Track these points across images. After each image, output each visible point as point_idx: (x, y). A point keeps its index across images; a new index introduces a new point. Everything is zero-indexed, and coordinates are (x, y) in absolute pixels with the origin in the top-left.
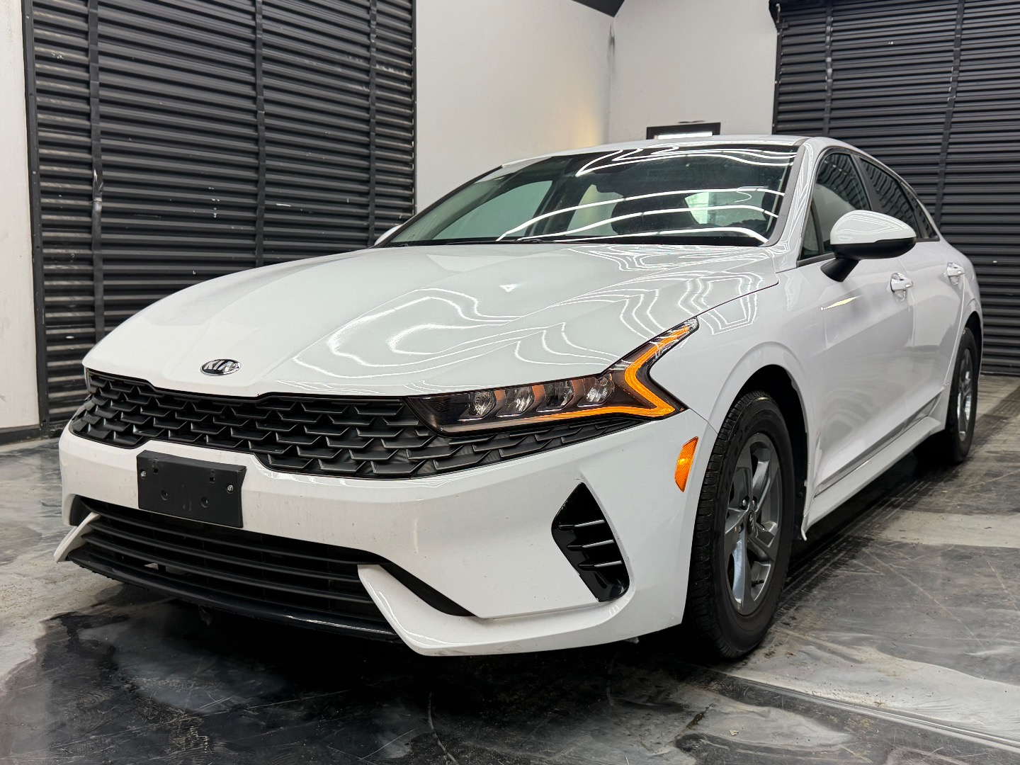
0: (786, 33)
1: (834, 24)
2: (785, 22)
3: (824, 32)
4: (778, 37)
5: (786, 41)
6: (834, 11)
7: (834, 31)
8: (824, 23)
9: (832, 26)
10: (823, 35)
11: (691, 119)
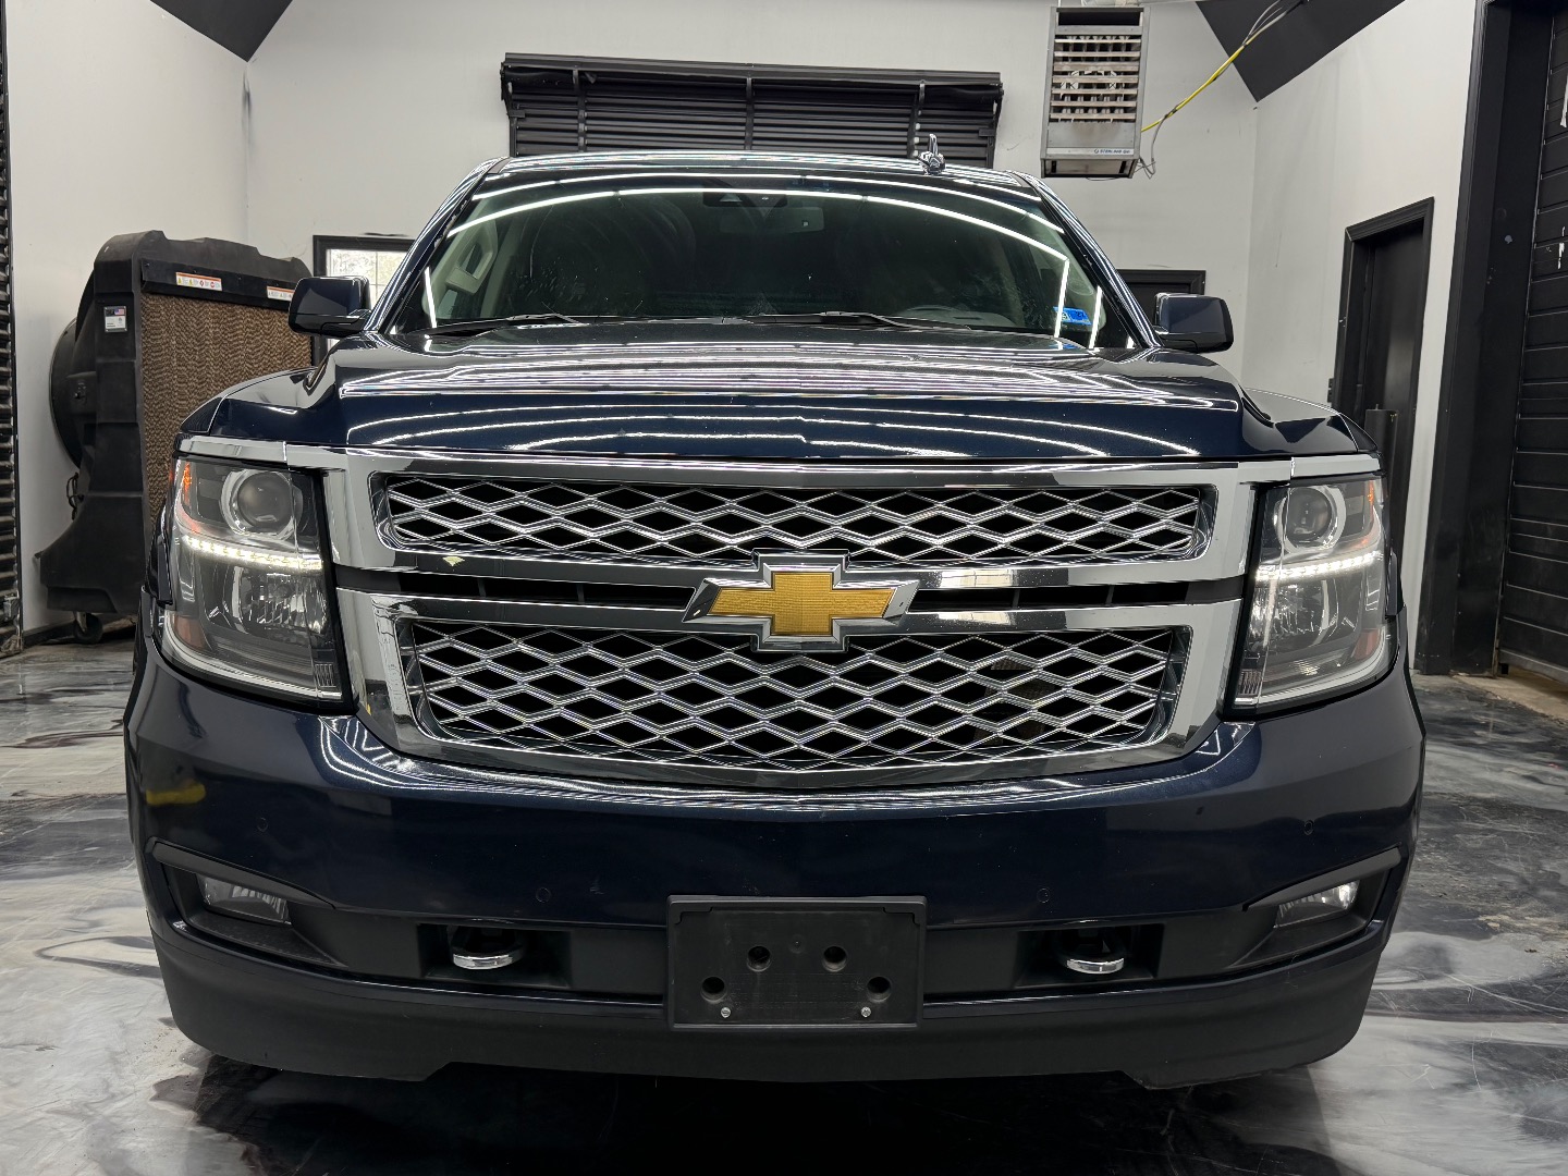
0: (522, 124)
1: (589, 122)
2: (520, 108)
3: (575, 131)
4: (511, 127)
5: (522, 136)
6: (586, 104)
7: (589, 132)
8: (576, 117)
9: (586, 124)
10: (575, 135)
11: (385, 230)
